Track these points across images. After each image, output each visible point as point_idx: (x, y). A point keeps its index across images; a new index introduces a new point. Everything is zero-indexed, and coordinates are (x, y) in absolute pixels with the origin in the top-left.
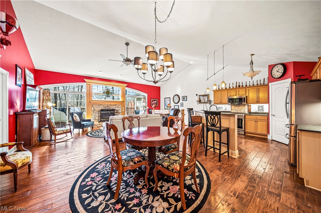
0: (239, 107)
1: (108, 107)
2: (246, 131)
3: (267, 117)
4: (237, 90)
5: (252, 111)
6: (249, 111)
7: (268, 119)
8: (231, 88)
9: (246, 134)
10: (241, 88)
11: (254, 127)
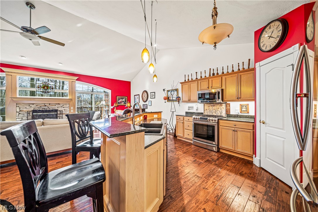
0: (214, 106)
1: (46, 107)
2: (220, 145)
3: (252, 124)
4: (210, 80)
5: (232, 113)
6: (228, 111)
7: (254, 127)
8: (203, 77)
9: (221, 151)
10: (216, 77)
11: (231, 141)
